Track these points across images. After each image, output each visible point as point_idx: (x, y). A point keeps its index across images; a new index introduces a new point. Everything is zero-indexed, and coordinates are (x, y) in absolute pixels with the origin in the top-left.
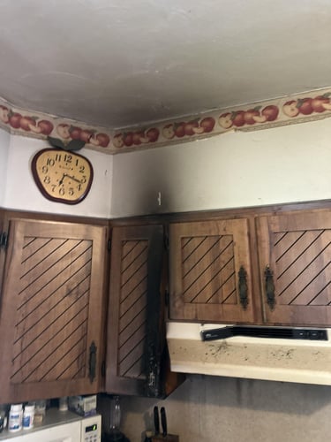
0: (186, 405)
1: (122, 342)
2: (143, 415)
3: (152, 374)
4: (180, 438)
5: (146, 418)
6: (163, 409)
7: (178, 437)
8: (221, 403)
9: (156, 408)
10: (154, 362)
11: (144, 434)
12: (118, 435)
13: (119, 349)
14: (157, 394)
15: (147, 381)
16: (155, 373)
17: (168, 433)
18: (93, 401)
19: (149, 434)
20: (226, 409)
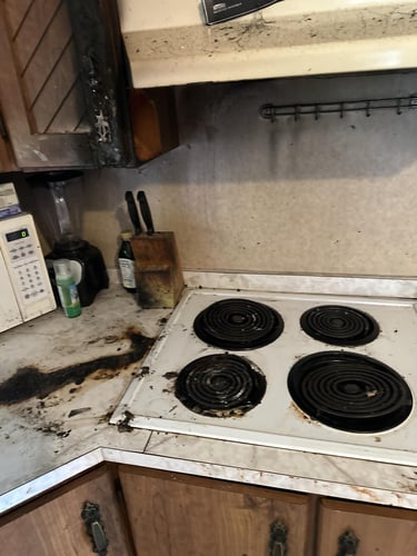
0: (183, 189)
1: (24, 60)
2: (113, 213)
3: (100, 117)
4: (176, 234)
5: (119, 216)
6: (141, 195)
7: (172, 233)
8: (240, 178)
9: (129, 195)
10: (101, 90)
11: (121, 238)
12: (76, 243)
13: (21, 75)
14: (118, 157)
15: (95, 133)
16: (107, 114)
17: (156, 230)
18: (8, 192)
19: (126, 236)
20: (250, 185)
